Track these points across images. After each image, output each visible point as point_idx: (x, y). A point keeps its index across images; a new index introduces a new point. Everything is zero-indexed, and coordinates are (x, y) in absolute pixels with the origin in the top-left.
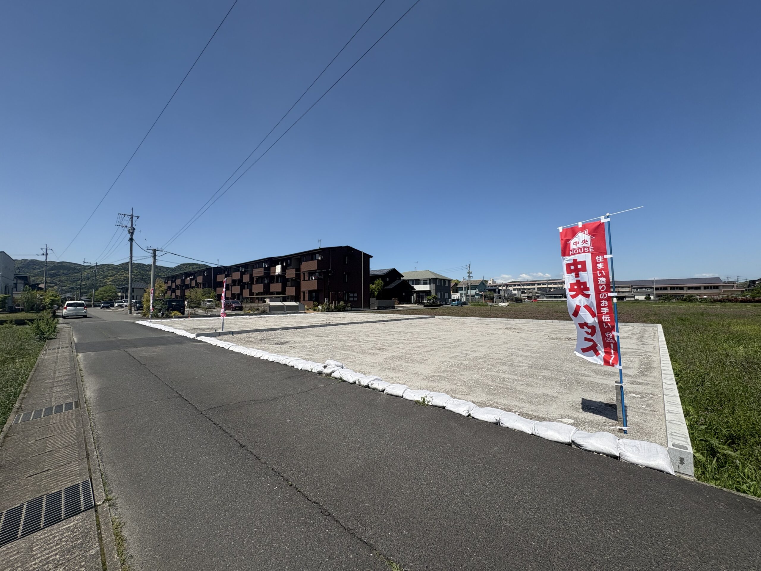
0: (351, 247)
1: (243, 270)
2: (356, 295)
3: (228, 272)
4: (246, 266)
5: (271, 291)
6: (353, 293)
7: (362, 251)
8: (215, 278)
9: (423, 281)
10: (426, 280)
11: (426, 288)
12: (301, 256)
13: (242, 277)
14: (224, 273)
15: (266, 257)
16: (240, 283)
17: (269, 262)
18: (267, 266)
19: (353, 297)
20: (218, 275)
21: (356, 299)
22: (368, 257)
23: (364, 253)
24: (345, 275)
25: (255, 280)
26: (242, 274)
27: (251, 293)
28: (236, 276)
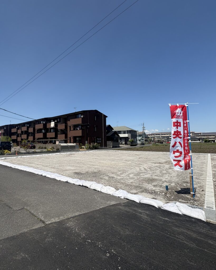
0: (97, 111)
1: (28, 126)
2: (100, 139)
3: (18, 127)
4: (29, 123)
5: (47, 137)
6: (99, 138)
7: (102, 113)
8: (11, 130)
9: (124, 132)
10: (125, 132)
11: (126, 135)
12: (68, 116)
13: (28, 129)
14: (16, 128)
15: (43, 118)
16: (27, 133)
17: (46, 121)
18: (44, 123)
19: (99, 140)
20: (12, 128)
21: (100, 142)
22: (105, 117)
23: (104, 115)
24: (95, 127)
25: (36, 131)
26: (28, 128)
27: (34, 138)
28: (24, 129)
